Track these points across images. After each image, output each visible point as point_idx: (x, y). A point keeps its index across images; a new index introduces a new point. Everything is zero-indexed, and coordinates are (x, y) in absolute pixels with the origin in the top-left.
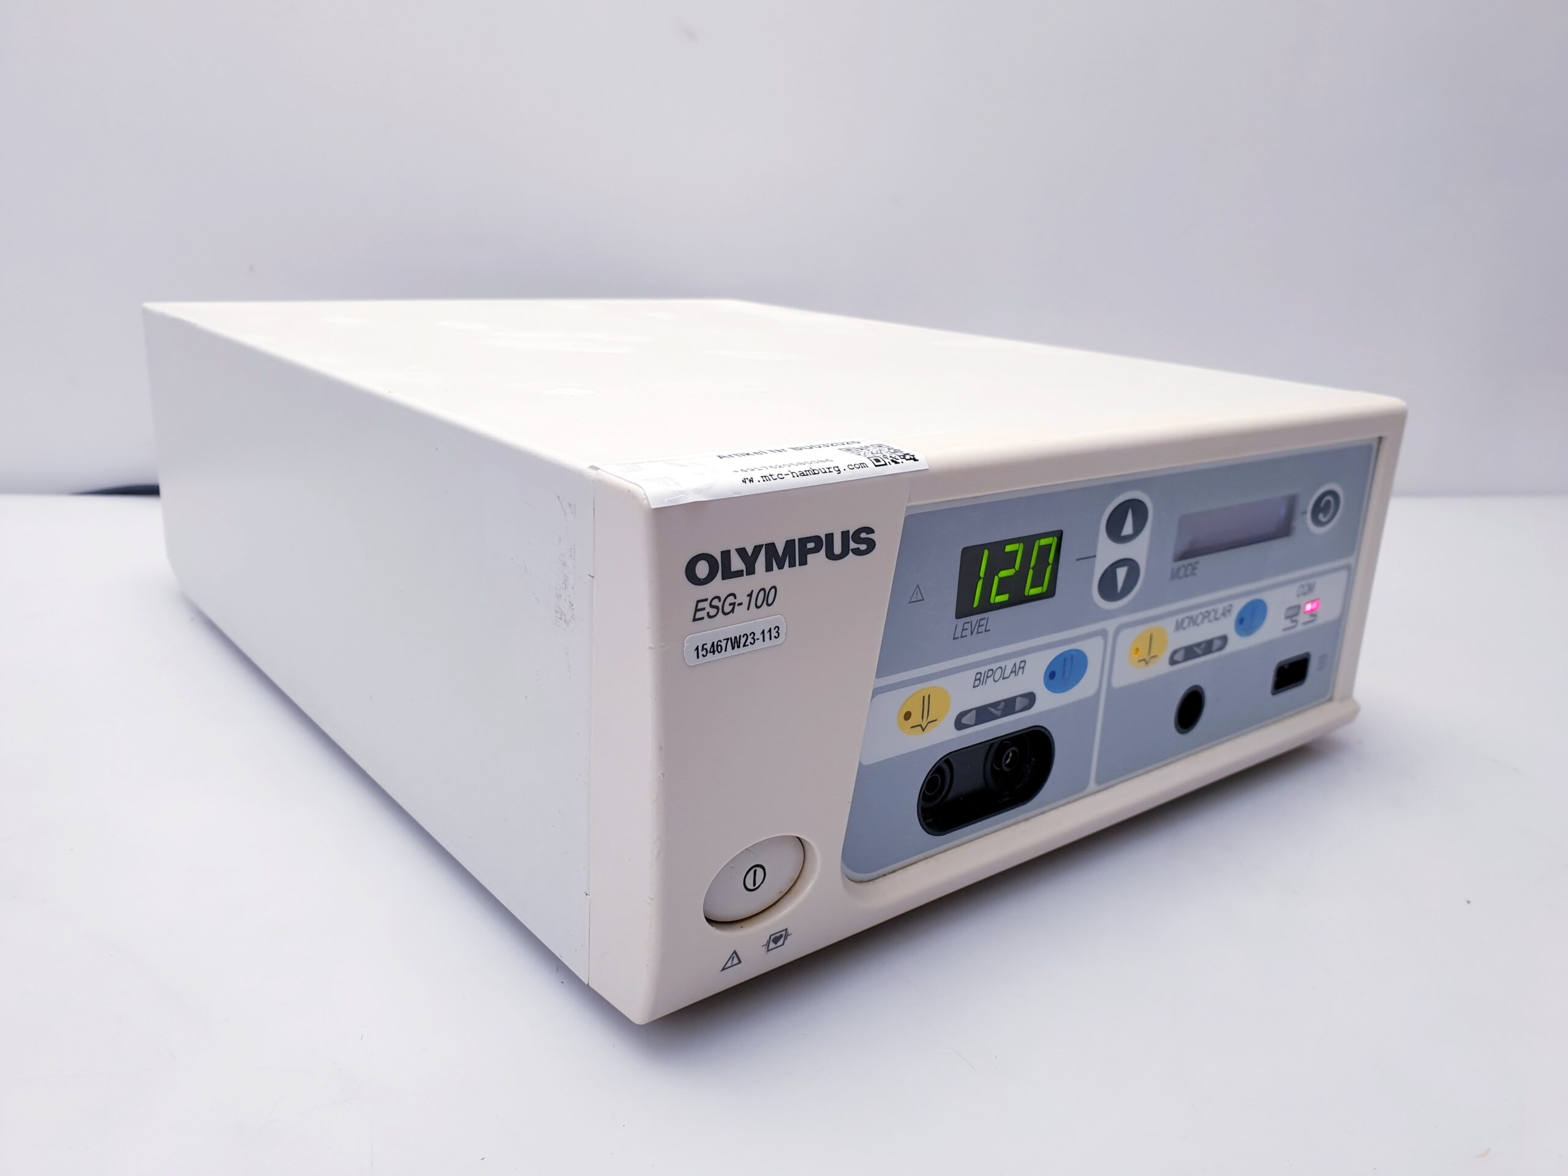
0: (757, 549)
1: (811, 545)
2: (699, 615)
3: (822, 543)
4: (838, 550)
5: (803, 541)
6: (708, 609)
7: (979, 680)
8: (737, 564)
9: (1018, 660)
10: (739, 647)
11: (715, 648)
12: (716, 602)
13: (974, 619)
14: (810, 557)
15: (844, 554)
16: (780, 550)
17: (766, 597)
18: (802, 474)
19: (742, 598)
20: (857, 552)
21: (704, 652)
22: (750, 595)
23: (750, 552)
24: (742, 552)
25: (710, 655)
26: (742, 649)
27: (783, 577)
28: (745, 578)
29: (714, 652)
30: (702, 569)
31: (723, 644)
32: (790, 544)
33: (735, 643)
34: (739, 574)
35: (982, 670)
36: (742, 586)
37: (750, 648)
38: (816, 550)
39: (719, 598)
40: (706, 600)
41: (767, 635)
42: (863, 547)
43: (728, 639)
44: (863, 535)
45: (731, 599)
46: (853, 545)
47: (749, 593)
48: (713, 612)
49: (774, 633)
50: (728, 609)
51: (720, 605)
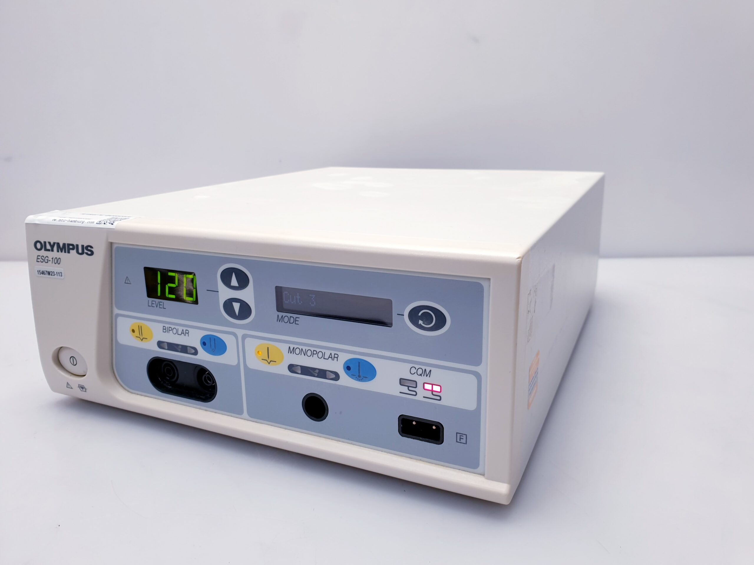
0: (54, 243)
1: (71, 247)
2: (39, 260)
3: (75, 247)
4: (80, 251)
5: (69, 245)
6: (41, 259)
7: (165, 330)
8: (48, 247)
9: (185, 329)
10: (50, 275)
11: (43, 273)
12: (42, 258)
13: (157, 300)
14: (71, 251)
15: (82, 253)
16: (61, 245)
17: (57, 261)
18: (71, 221)
19: (50, 259)
20: (87, 254)
21: (40, 273)
22: (53, 258)
23: (52, 244)
24: (50, 243)
25: (42, 275)
26: (50, 276)
27: (62, 255)
28: (50, 252)
29: (43, 274)
30: (39, 246)
31: (45, 272)
32: (64, 244)
33: (49, 273)
34: (49, 250)
35: (167, 326)
36: (50, 255)
37: (53, 277)
38: (73, 249)
39: (43, 256)
40: (40, 256)
41: (58, 274)
42: (89, 253)
43: (46, 271)
44: (89, 248)
45: (47, 258)
46: (85, 251)
47: (52, 257)
48: (42, 261)
49: (60, 274)
50: (46, 261)
51: (44, 259)
